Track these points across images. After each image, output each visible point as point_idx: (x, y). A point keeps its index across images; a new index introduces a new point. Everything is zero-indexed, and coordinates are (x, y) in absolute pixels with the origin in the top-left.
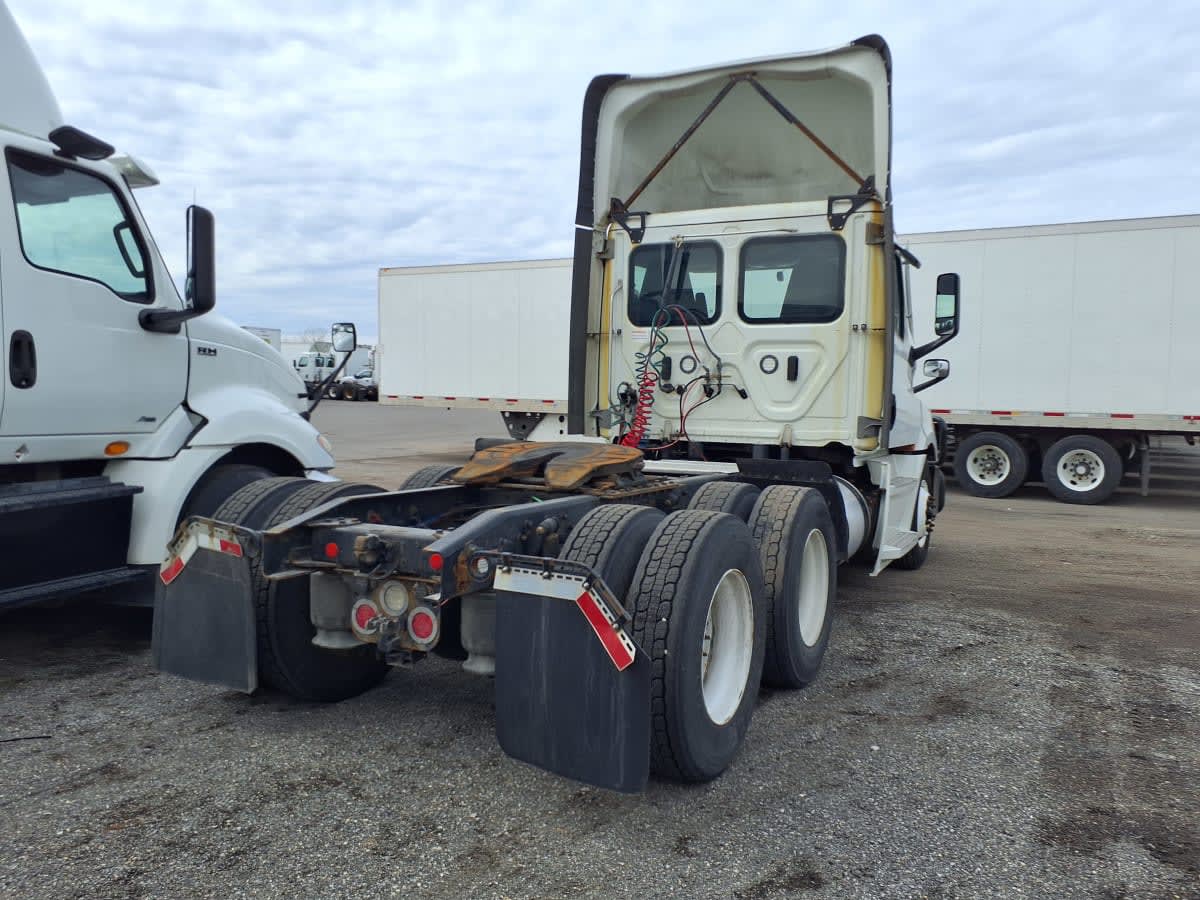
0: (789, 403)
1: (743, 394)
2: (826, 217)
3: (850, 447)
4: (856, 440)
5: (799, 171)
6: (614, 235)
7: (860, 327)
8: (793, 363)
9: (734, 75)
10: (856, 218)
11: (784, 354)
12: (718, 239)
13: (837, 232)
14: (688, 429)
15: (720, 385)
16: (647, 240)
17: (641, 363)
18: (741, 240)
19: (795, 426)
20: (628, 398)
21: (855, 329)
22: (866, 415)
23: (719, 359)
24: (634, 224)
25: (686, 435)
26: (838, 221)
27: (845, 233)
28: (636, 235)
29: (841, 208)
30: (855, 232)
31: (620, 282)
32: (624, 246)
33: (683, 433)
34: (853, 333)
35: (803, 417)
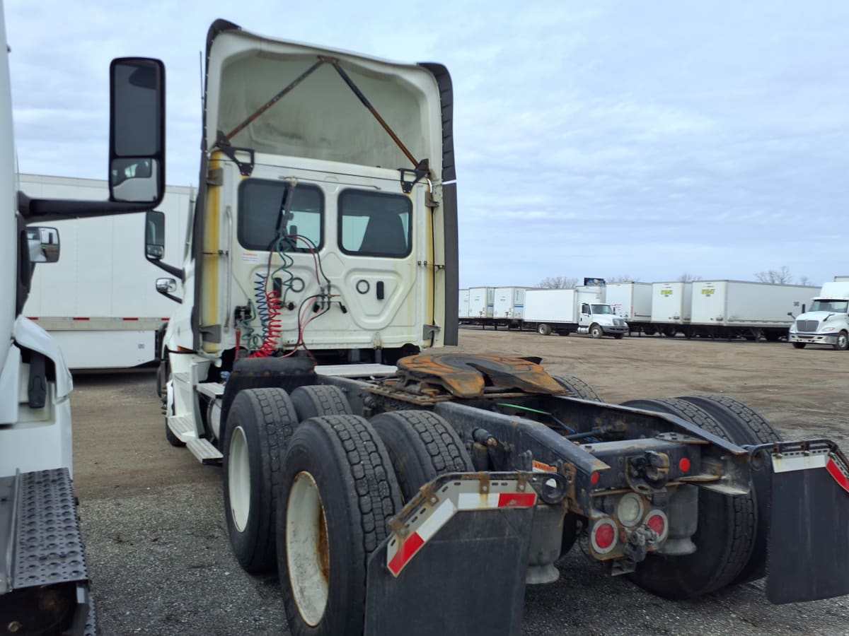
0: (378, 316)
1: (344, 310)
2: (400, 182)
3: (417, 347)
4: (422, 341)
5: (324, 140)
6: (221, 164)
7: (422, 263)
8: (380, 286)
9: (323, 57)
10: (419, 186)
11: (373, 279)
12: (321, 185)
13: (407, 195)
14: (306, 339)
15: (329, 303)
16: (256, 174)
17: (260, 283)
18: (338, 189)
19: (381, 332)
20: (242, 314)
21: (419, 264)
22: (428, 324)
23: (329, 281)
24: (244, 159)
25: (303, 344)
26: (407, 187)
27: (412, 196)
28: (246, 169)
29: (409, 178)
30: (418, 196)
31: (228, 208)
32: (232, 177)
33: (300, 342)
34: (418, 267)
35: (387, 326)
